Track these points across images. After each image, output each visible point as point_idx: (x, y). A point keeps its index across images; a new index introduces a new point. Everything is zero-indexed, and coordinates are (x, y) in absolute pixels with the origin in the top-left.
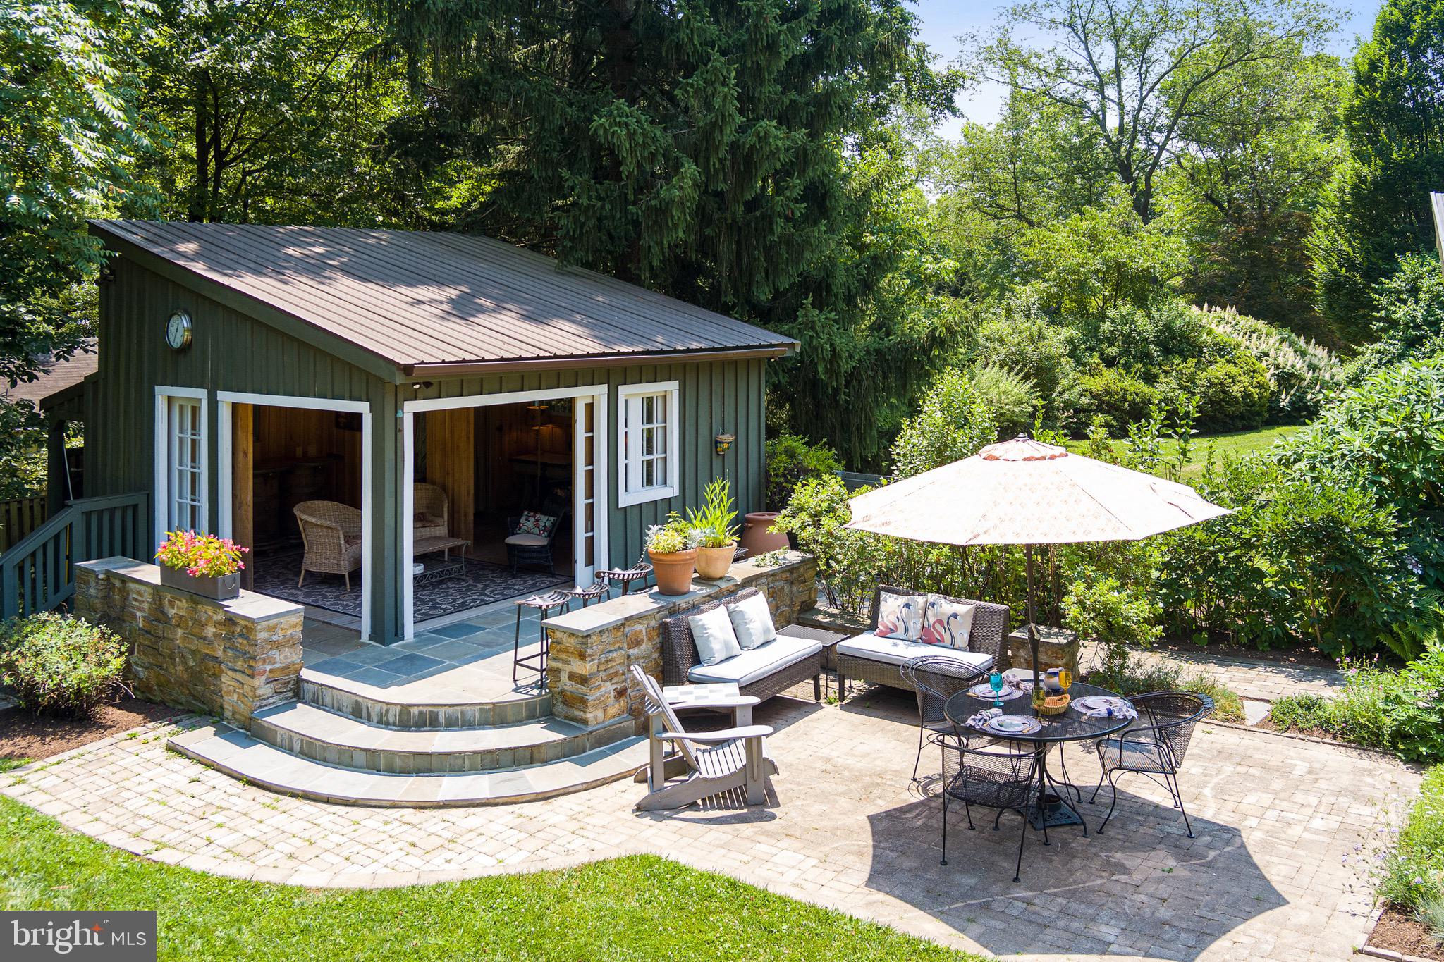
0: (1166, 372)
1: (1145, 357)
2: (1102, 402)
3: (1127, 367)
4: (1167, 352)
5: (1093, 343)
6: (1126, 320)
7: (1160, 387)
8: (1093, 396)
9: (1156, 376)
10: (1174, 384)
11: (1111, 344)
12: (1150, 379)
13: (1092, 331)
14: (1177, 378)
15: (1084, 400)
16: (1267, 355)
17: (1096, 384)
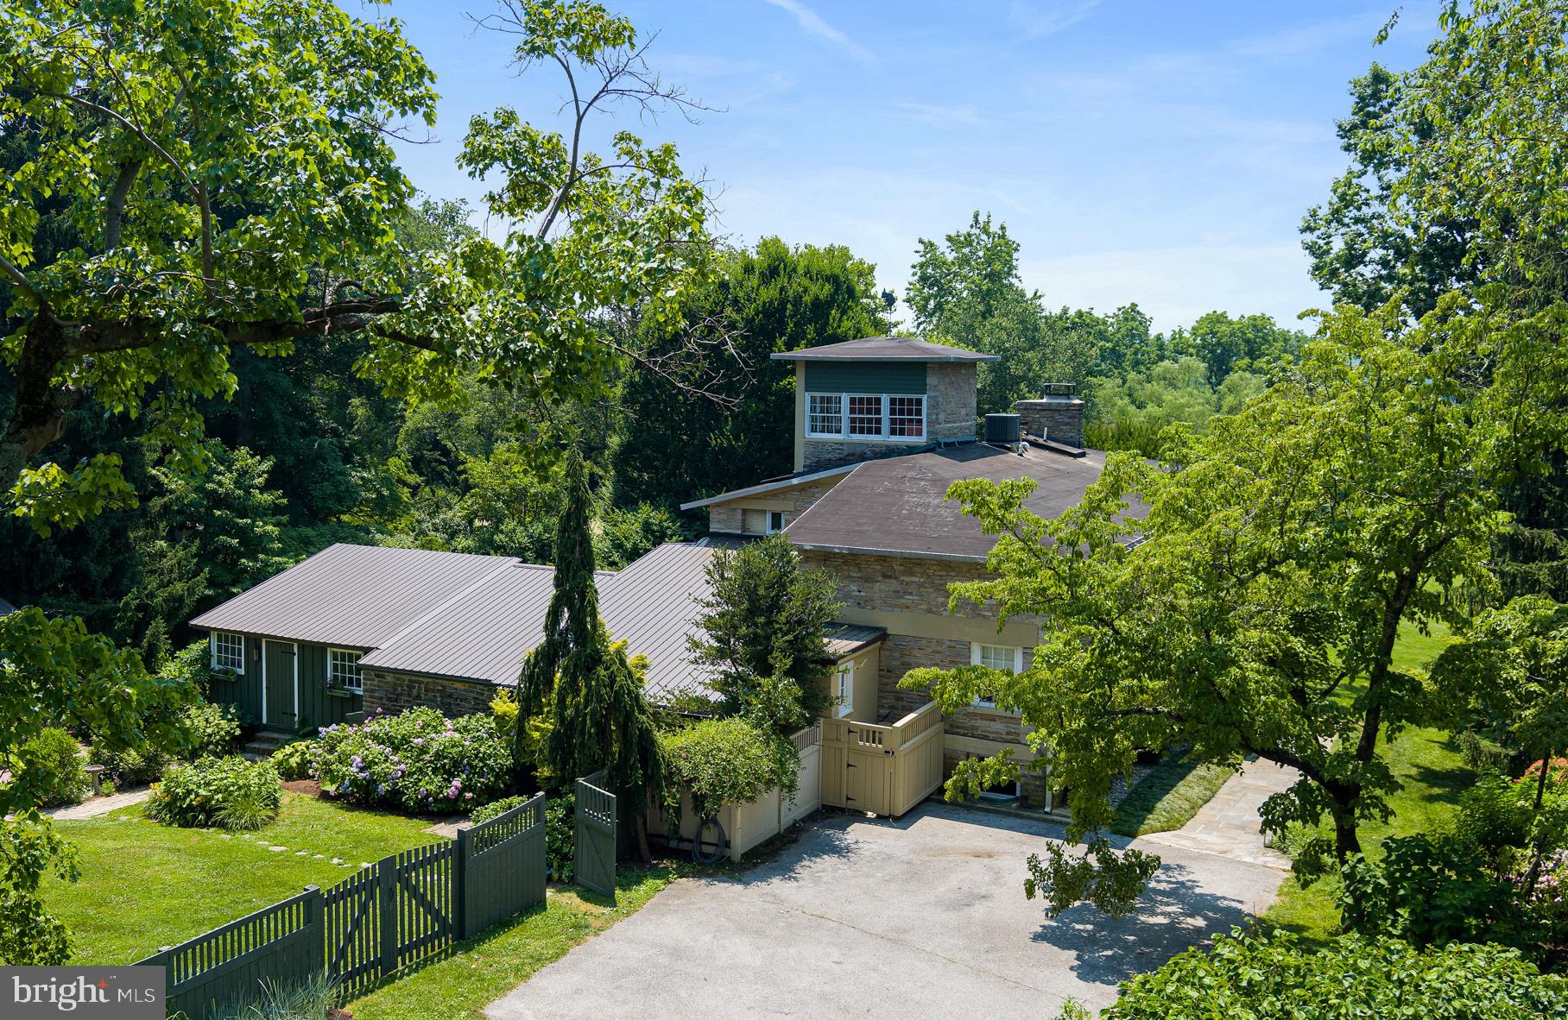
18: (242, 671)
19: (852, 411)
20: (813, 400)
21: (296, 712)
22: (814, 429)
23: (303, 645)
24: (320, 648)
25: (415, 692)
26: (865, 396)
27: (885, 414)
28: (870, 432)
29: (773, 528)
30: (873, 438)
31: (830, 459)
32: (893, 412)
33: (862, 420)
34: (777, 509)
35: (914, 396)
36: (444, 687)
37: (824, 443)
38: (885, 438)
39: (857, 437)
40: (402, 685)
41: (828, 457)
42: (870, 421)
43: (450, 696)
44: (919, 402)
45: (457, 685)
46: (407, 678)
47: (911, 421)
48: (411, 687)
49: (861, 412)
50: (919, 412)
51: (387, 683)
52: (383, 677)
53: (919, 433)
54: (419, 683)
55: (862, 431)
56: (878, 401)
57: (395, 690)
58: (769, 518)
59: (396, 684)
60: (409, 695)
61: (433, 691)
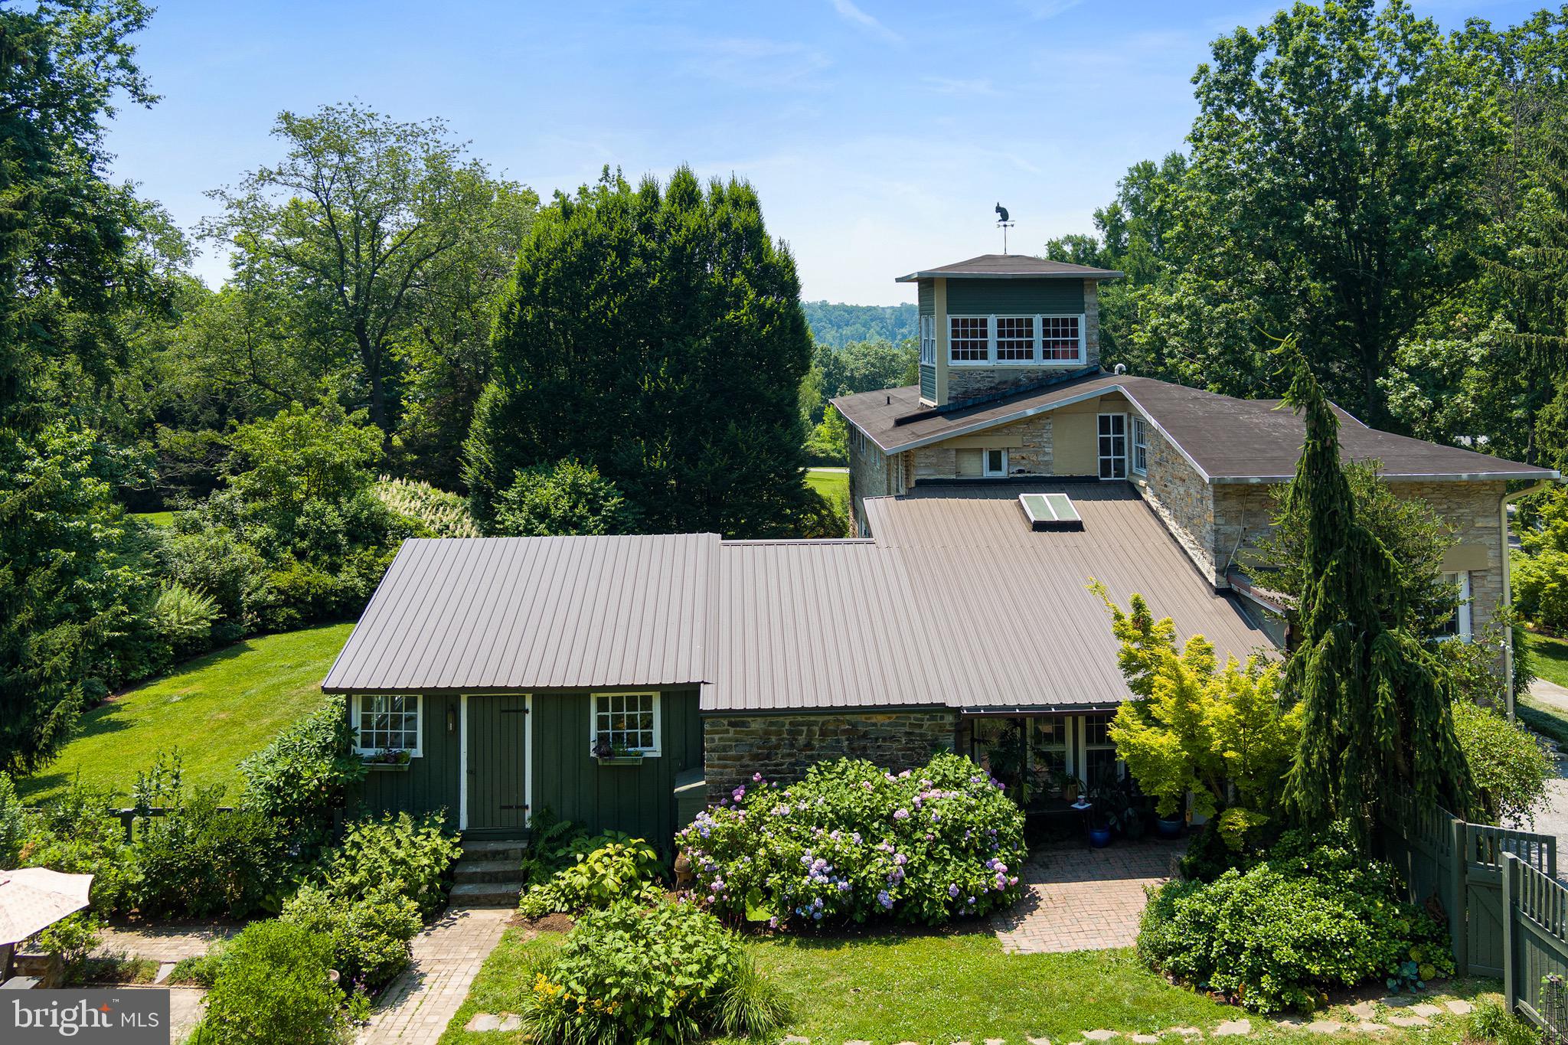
0: (349, 561)
1: (333, 548)
2: (288, 596)
3: (315, 560)
4: (354, 538)
5: (288, 536)
6: (319, 515)
7: (343, 576)
8: (280, 591)
9: (341, 566)
10: (354, 571)
11: (303, 539)
12: (334, 569)
13: (286, 528)
14: (358, 567)
15: (271, 598)
16: (447, 527)
17: (283, 580)
18: (418, 752)
19: (1001, 334)
20: (955, 323)
21: (528, 801)
22: (955, 356)
23: (544, 696)
24: (577, 697)
25: (802, 739)
26: (1015, 317)
27: (1038, 337)
28: (1020, 356)
29: (991, 469)
30: (1024, 363)
31: (979, 389)
32: (1046, 333)
33: (1011, 344)
34: (996, 448)
35: (1069, 316)
36: (854, 725)
37: (970, 372)
38: (1038, 363)
39: (1007, 363)
40: (779, 733)
41: (977, 386)
42: (1020, 344)
43: (865, 736)
44: (1075, 322)
45: (879, 719)
46: (787, 720)
47: (1065, 343)
48: (794, 733)
49: (1011, 334)
50: (1075, 333)
51: (752, 732)
52: (744, 724)
53: (1075, 355)
54: (810, 724)
55: (1011, 356)
56: (1030, 322)
57: (767, 740)
58: (986, 457)
59: (767, 733)
60: (792, 746)
61: (835, 733)
